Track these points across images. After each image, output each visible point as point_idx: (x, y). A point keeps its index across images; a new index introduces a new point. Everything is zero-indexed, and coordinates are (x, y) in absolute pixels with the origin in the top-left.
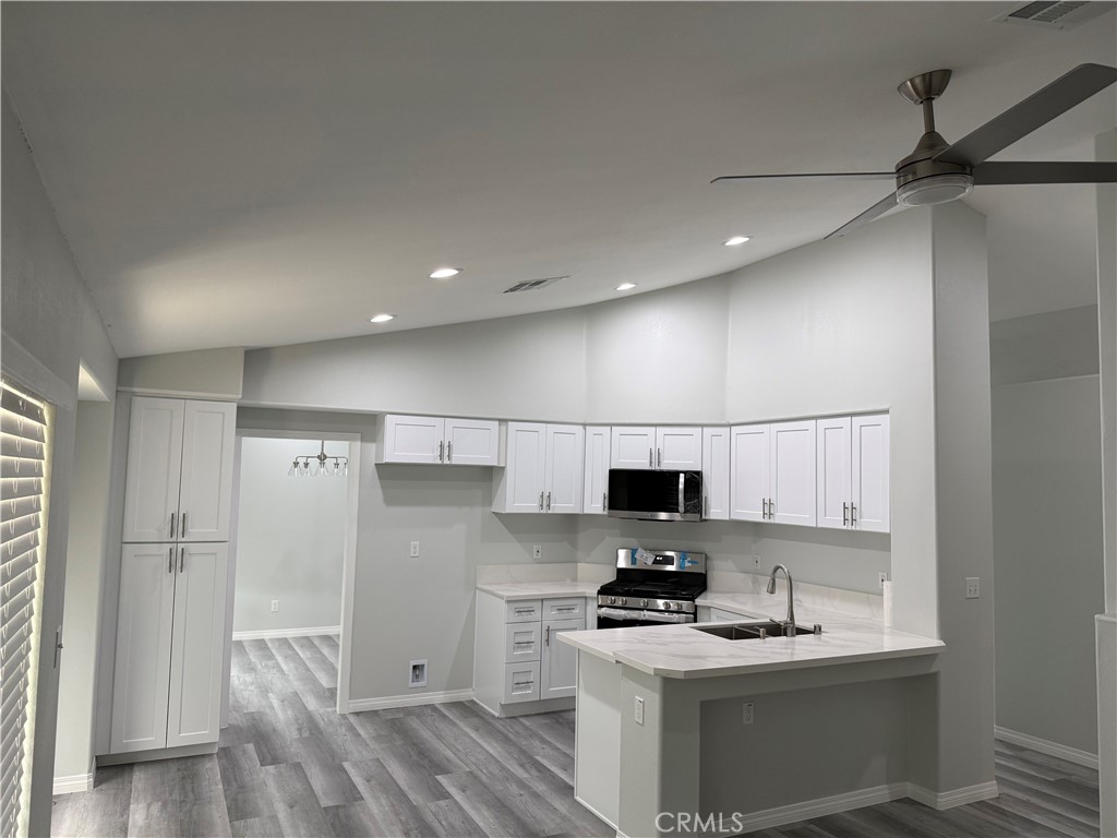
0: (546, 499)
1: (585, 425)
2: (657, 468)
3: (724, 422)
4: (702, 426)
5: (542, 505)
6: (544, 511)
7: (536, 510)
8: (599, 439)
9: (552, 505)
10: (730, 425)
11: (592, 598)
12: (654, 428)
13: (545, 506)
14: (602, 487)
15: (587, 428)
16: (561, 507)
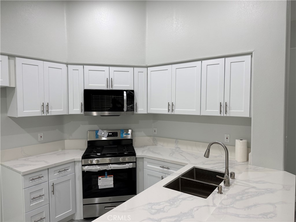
0: (46, 107)
1: (67, 64)
2: (111, 89)
3: (144, 65)
4: (134, 67)
5: (43, 111)
6: (45, 114)
7: (40, 114)
8: (76, 72)
9: (49, 110)
10: (147, 67)
11: (78, 161)
12: (108, 68)
13: (45, 111)
14: (80, 99)
15: (69, 66)
16: (54, 111)
